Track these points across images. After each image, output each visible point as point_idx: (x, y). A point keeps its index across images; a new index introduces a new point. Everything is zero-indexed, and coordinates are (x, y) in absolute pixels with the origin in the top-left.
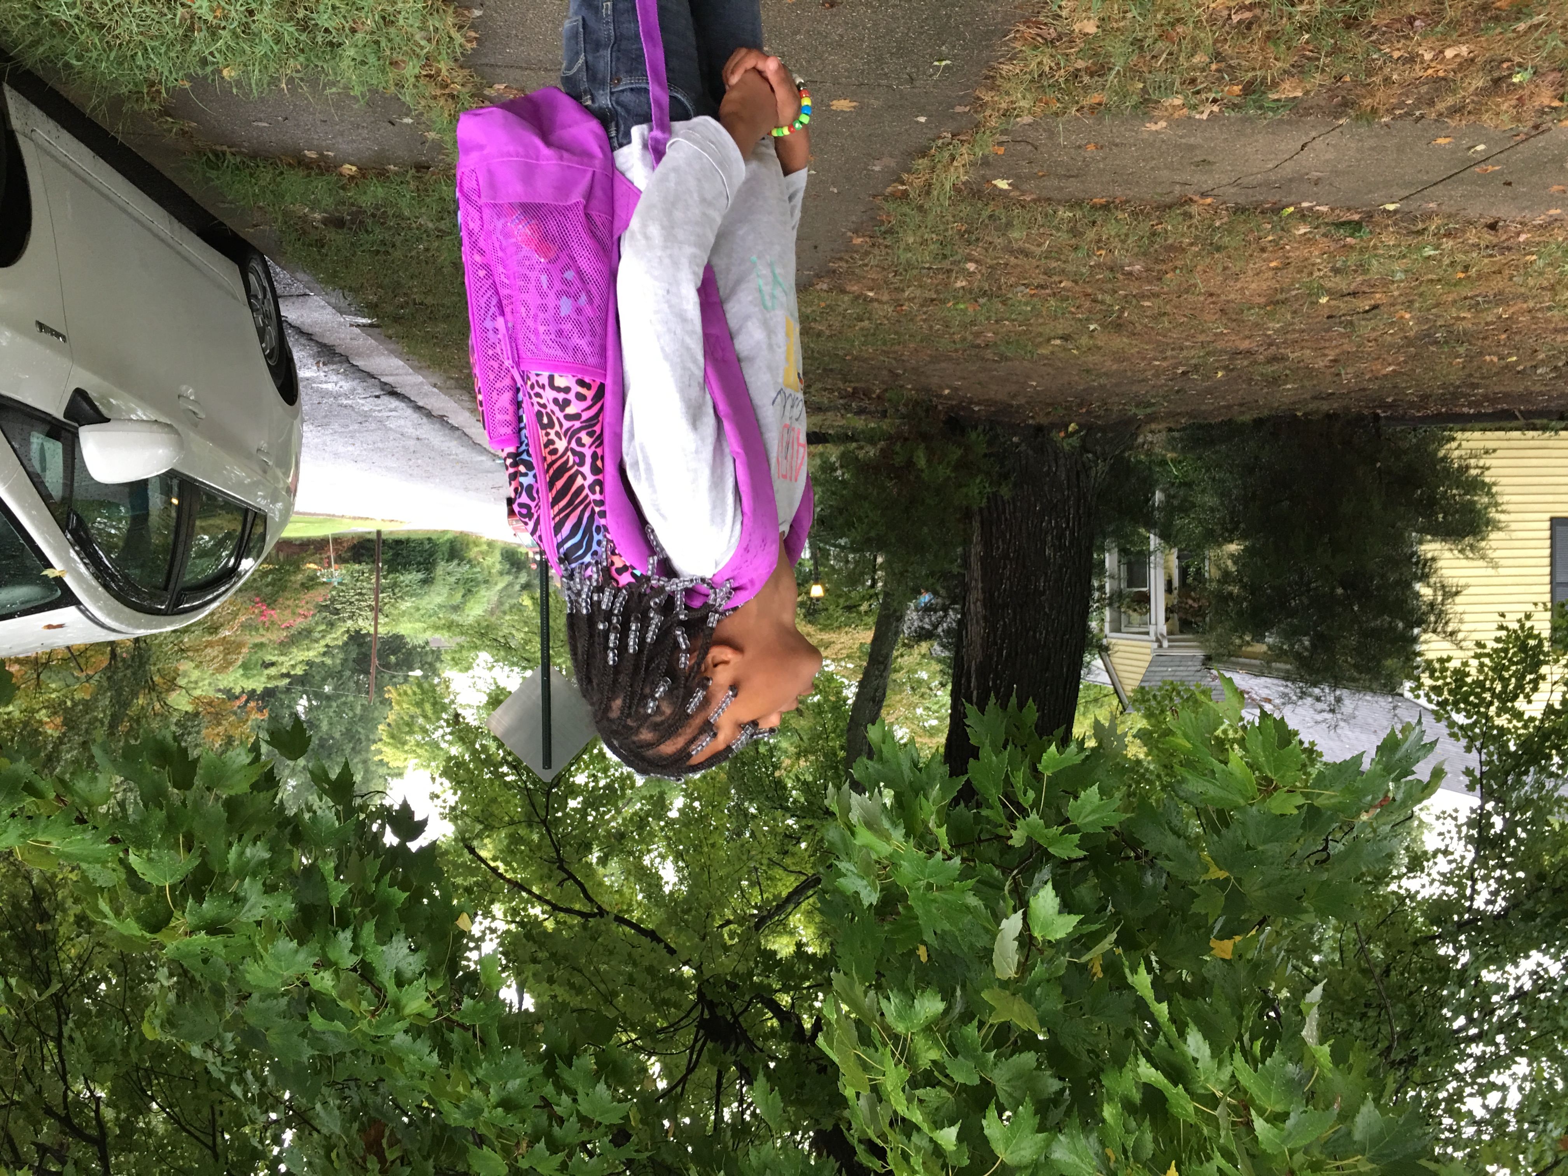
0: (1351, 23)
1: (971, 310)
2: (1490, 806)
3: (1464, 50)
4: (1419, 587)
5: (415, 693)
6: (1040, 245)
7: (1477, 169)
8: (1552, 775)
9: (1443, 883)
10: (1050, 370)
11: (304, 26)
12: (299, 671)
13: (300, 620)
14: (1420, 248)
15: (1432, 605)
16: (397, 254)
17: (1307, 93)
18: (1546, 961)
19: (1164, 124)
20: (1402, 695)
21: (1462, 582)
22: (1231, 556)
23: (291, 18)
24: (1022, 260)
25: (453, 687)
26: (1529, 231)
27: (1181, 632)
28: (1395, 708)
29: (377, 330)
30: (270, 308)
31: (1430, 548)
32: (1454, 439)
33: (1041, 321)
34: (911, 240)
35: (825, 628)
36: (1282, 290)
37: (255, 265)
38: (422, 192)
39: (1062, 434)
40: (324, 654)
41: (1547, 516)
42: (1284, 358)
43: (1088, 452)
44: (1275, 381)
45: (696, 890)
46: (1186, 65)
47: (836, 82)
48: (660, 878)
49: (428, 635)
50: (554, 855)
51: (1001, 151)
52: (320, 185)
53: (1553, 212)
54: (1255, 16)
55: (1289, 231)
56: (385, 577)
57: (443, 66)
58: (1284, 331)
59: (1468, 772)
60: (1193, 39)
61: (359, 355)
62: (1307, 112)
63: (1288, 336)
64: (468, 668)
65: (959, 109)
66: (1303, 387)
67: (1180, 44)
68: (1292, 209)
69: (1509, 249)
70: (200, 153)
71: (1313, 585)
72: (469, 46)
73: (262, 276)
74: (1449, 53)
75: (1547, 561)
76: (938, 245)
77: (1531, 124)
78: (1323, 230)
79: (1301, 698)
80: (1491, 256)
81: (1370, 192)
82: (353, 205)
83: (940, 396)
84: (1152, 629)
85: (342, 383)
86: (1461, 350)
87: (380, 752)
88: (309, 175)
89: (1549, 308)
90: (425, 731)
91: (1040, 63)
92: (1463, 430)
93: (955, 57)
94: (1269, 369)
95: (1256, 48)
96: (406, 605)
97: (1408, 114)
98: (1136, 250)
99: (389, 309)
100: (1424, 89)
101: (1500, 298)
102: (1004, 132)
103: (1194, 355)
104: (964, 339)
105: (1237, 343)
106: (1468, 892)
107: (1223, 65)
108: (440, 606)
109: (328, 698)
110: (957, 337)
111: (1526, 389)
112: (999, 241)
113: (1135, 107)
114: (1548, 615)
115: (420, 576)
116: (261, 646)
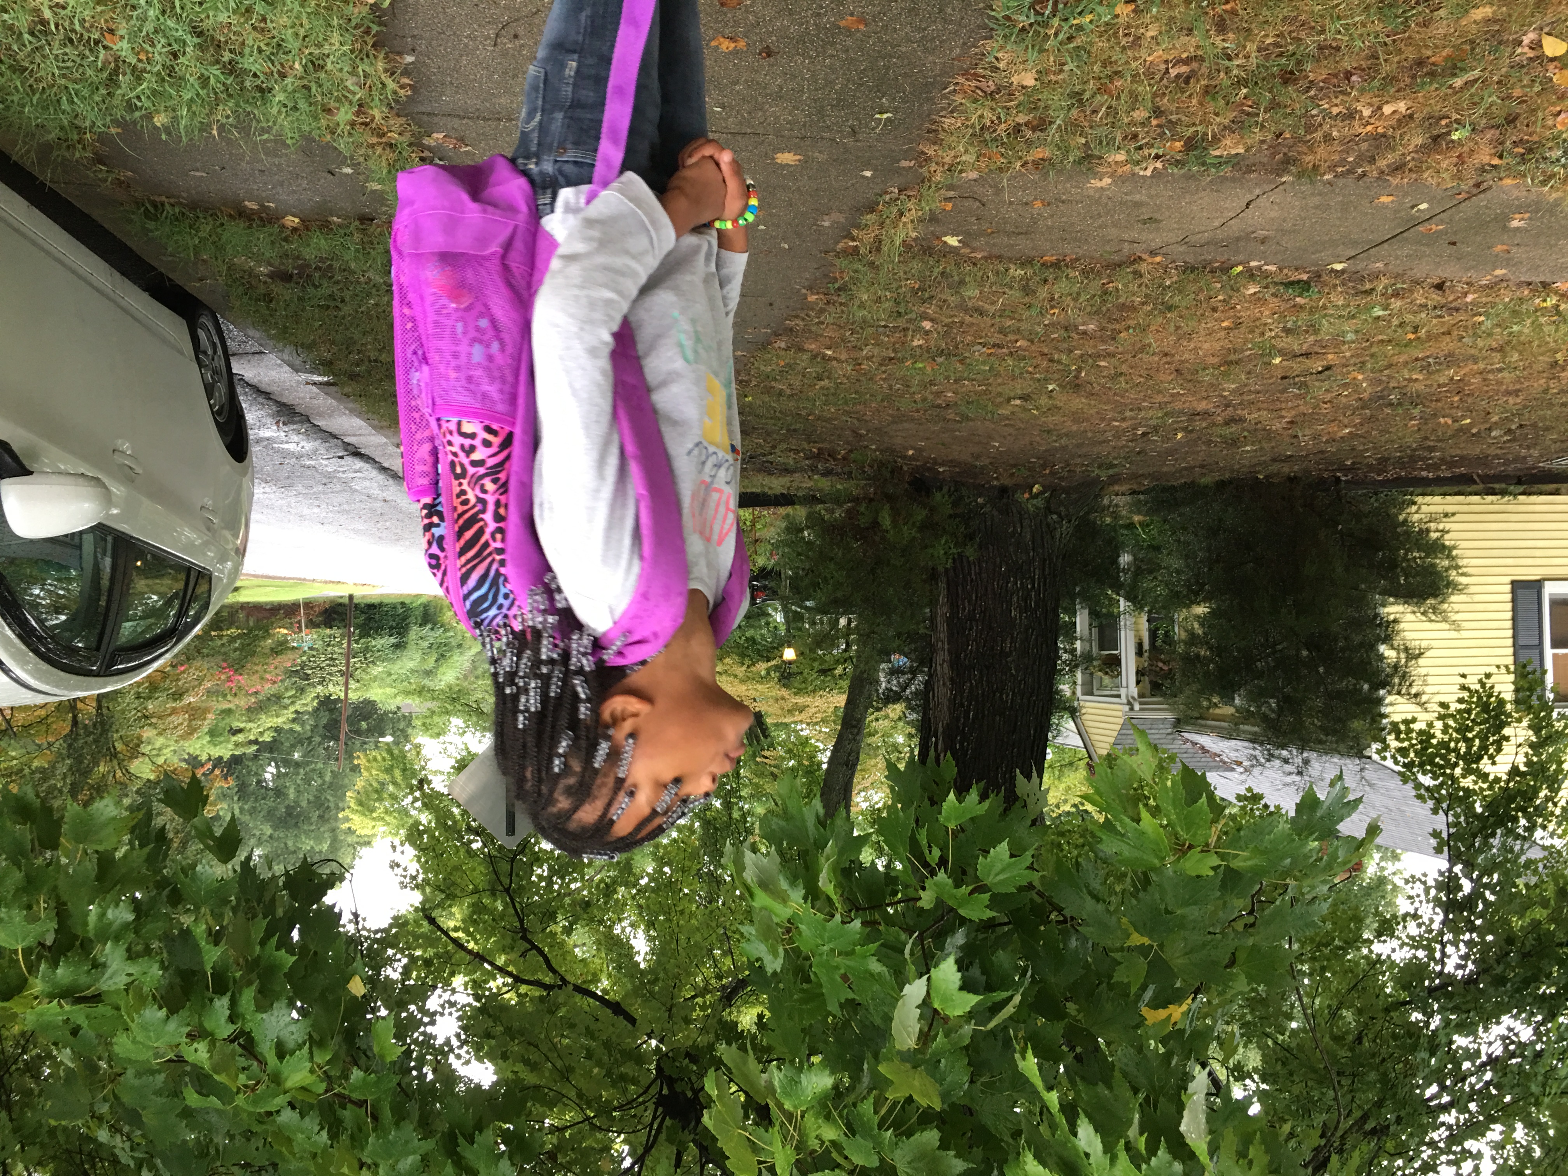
0: (1288, 77)
1: (929, 369)
2: (1458, 869)
3: (1402, 106)
4: (1383, 649)
5: (384, 759)
6: (993, 303)
7: (1421, 228)
8: (1517, 837)
9: (1413, 947)
10: (1011, 430)
11: (231, 69)
12: (267, 738)
13: (268, 686)
14: (1369, 308)
15: (1396, 667)
16: (346, 309)
17: (1247, 150)
18: (1517, 1025)
19: (1109, 181)
20: (1370, 758)
21: (1424, 644)
22: (1198, 617)
23: (217, 62)
24: (976, 319)
25: (423, 752)
26: (1475, 292)
27: (1153, 695)
28: (1362, 770)
29: (333, 389)
30: (220, 362)
31: (1393, 610)
32: (1414, 503)
33: (1000, 380)
34: (865, 297)
35: (799, 692)
36: (1235, 351)
37: (205, 320)
38: (367, 245)
39: (1027, 496)
40: (294, 720)
41: (1508, 579)
42: (1242, 420)
43: (1052, 513)
44: (1234, 443)
45: (664, 959)
46: (1126, 120)
47: (778, 134)
48: (632, 948)
49: (399, 701)
50: (517, 924)
51: (949, 206)
52: (262, 237)
53: (1499, 272)
54: (1192, 71)
55: (1238, 290)
56: (357, 642)
57: (376, 113)
58: (1239, 392)
59: (1436, 834)
60: (1131, 92)
61: (321, 415)
62: (1249, 170)
63: (1245, 398)
64: (438, 735)
65: (904, 164)
66: (1262, 449)
67: (1118, 98)
68: (1240, 268)
69: (1457, 310)
70: (138, 204)
71: (1280, 647)
72: (402, 92)
73: (213, 332)
74: (1387, 109)
75: (1509, 624)
76: (891, 303)
77: (1471, 183)
78: (1272, 290)
79: (1268, 760)
80: (1440, 316)
81: (1317, 251)
82: (298, 258)
83: (905, 457)
84: (1123, 692)
85: (302, 444)
86: (1416, 412)
87: (347, 819)
88: (250, 227)
89: (1500, 370)
90: (394, 798)
91: (981, 116)
92: (1424, 494)
93: (895, 111)
94: (1227, 431)
95: (1194, 101)
96: (377, 670)
97: (1349, 172)
98: (1089, 309)
99: (343, 365)
100: (1364, 146)
101: (1451, 359)
102: (950, 187)
103: (1153, 415)
104: (924, 400)
105: (1195, 404)
106: (1438, 955)
107: (1163, 120)
108: (412, 671)
109: (297, 765)
110: (918, 397)
111: (1482, 452)
112: (953, 300)
113: (1079, 162)
114: (1512, 677)
115: (392, 640)
116: (229, 712)
